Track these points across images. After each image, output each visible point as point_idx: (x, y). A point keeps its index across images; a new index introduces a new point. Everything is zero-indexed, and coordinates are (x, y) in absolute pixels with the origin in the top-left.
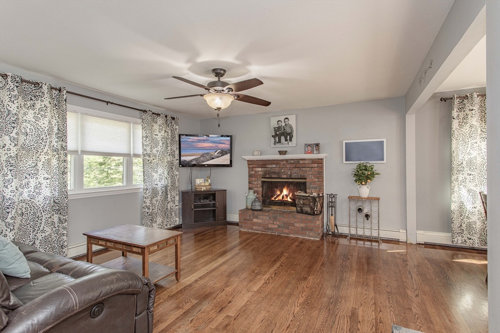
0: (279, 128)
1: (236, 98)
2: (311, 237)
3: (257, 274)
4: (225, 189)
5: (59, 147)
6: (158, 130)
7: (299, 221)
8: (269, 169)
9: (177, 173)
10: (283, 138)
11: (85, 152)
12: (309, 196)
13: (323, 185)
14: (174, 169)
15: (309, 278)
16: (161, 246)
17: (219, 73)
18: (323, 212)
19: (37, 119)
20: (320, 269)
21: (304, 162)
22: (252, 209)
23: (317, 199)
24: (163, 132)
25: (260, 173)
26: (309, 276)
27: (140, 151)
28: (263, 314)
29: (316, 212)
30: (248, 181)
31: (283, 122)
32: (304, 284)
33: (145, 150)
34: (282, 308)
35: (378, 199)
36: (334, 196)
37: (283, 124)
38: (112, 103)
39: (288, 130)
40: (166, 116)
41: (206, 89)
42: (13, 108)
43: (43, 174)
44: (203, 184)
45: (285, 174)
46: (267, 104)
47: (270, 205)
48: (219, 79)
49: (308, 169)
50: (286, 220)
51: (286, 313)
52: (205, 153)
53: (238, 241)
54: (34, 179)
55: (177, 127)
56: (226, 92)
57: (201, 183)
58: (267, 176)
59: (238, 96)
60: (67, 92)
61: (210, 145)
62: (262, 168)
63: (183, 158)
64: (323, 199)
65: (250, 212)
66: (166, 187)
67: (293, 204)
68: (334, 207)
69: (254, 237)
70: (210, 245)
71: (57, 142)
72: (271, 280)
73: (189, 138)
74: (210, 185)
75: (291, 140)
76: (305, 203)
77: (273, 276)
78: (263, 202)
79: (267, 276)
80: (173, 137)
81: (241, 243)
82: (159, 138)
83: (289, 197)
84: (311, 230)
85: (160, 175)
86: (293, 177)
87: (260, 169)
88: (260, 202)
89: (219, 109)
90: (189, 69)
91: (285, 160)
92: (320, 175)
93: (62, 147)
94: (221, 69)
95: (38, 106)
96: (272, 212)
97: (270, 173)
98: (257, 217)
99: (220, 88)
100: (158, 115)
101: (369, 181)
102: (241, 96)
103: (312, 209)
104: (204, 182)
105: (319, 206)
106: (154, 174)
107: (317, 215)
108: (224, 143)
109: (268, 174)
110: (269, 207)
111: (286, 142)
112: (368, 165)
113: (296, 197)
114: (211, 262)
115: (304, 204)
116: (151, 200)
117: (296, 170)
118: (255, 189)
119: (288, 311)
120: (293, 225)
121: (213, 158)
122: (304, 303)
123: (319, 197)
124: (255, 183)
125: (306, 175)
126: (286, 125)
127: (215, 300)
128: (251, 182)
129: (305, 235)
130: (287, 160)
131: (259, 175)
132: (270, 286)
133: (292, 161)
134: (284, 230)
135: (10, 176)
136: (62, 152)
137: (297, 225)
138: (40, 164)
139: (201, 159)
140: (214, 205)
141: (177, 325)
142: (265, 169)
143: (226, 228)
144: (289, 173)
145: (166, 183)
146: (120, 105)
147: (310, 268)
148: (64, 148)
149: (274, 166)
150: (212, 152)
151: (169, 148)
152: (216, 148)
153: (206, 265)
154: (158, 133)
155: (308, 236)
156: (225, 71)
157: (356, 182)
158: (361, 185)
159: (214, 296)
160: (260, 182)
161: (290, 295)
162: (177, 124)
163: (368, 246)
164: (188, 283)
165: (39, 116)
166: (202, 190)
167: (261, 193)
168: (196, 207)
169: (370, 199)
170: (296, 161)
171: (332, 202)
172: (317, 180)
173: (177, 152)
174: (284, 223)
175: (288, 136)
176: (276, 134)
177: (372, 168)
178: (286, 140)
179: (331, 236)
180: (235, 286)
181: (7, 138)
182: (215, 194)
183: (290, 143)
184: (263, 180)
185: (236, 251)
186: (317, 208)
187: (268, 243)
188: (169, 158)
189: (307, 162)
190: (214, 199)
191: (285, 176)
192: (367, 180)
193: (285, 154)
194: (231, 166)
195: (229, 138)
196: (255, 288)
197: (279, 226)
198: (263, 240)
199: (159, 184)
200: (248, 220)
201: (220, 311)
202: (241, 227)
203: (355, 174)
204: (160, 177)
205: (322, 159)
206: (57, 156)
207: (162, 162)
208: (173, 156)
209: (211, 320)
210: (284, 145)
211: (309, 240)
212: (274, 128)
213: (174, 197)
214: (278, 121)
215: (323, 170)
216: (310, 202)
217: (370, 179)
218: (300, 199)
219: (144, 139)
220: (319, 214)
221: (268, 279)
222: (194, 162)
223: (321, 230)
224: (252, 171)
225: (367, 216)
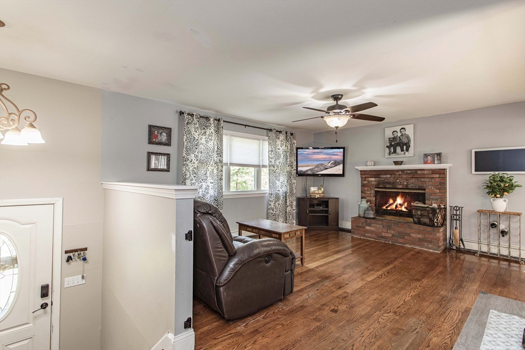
0: (394, 138)
1: (351, 117)
2: (430, 249)
3: (370, 270)
4: (338, 197)
5: (218, 161)
6: (280, 145)
7: (415, 232)
8: (383, 179)
9: (295, 181)
10: (398, 149)
11: (232, 164)
12: (428, 207)
13: (446, 197)
14: (292, 177)
15: (424, 280)
16: (291, 235)
17: (336, 97)
18: (446, 225)
19: (207, 141)
20: (436, 275)
21: (422, 172)
22: (364, 217)
23: (438, 211)
24: (284, 146)
25: (373, 183)
26: (423, 278)
27: (266, 163)
28: (376, 296)
29: (436, 224)
30: (360, 190)
31: (399, 132)
32: (418, 284)
33: (271, 162)
34: (394, 295)
35: (519, 215)
36: (459, 209)
37: (399, 134)
38: (249, 126)
39: (405, 140)
40: (286, 133)
41: (327, 113)
42: (196, 135)
43: (210, 180)
44: (317, 192)
45: (400, 185)
46: (381, 119)
47: (384, 214)
48: (337, 102)
49: (427, 180)
50: (401, 230)
51: (397, 299)
52: (320, 164)
53: (350, 245)
54: (205, 183)
55: (295, 141)
56: (344, 113)
57: (315, 191)
58: (381, 186)
59: (354, 115)
60: (224, 121)
61: (324, 156)
62: (375, 178)
63: (299, 169)
64: (445, 211)
65: (363, 220)
66: (286, 193)
67: (409, 214)
68: (459, 220)
69: (367, 243)
70: (325, 245)
71: (217, 157)
72: (383, 276)
73: (305, 151)
74: (323, 193)
75: (407, 150)
76: (424, 214)
77: (386, 273)
78: (376, 211)
79: (379, 273)
80: (292, 150)
81: (353, 247)
82: (281, 151)
83: (403, 207)
84: (430, 242)
85: (282, 183)
86: (410, 187)
87: (373, 179)
88: (373, 210)
89: (337, 127)
90: (313, 97)
91: (400, 170)
92: (442, 186)
93: (220, 160)
94: (339, 95)
95: (208, 133)
96: (386, 221)
97: (384, 183)
98: (369, 225)
99: (339, 111)
100: (280, 132)
101: (506, 193)
102: (356, 115)
103: (432, 220)
104: (318, 190)
105: (440, 218)
106: (277, 182)
107: (437, 226)
108: (337, 155)
109: (383, 184)
110: (382, 217)
111: (403, 153)
112: (506, 176)
113: (413, 207)
114: (327, 257)
115: (421, 215)
116: (275, 204)
117: (413, 180)
118: (368, 198)
119: (399, 298)
120: (409, 235)
121: (326, 169)
122: (415, 296)
123: (440, 208)
124: (368, 192)
125: (425, 185)
126: (402, 135)
127: (334, 281)
128: (364, 192)
129: (423, 246)
130: (403, 171)
131: (373, 185)
132: (383, 280)
133: (409, 172)
134: (399, 239)
135: (194, 181)
136: (220, 164)
137: (414, 235)
138: (208, 173)
139: (316, 169)
140: (327, 212)
141: (308, 290)
142: (378, 179)
143: (338, 233)
144: (405, 183)
145: (286, 190)
146: (254, 127)
147: (425, 274)
148: (221, 161)
149: (389, 176)
150: (326, 163)
151: (288, 160)
152: (330, 159)
153: (324, 258)
154: (280, 147)
155: (426, 248)
156: (342, 95)
157: (489, 194)
158: (495, 198)
159: (333, 278)
160: (373, 192)
161: (402, 289)
162: (294, 138)
163: (504, 267)
164: (311, 268)
165: (208, 140)
166: (316, 197)
167: (374, 202)
168: (311, 212)
169: (509, 215)
170: (414, 171)
171: (456, 215)
172: (438, 191)
173: (295, 163)
174: (399, 233)
175: (405, 147)
176: (391, 144)
177: (511, 180)
178: (402, 150)
179: (455, 251)
180: (350, 275)
181: (193, 155)
182: (328, 201)
183: (407, 153)
184: (376, 189)
185: (349, 251)
186: (437, 220)
187: (381, 249)
188: (288, 169)
189: (426, 173)
190: (327, 207)
191: (400, 187)
192: (504, 192)
193: (401, 165)
194: (344, 176)
195: (342, 150)
196: (369, 279)
197: (393, 235)
198: (376, 246)
199: (281, 190)
200: (361, 227)
201: (339, 288)
202: (354, 233)
203: (488, 186)
204: (282, 185)
205: (444, 169)
206: (217, 167)
207: (283, 172)
208: (292, 166)
209: (332, 292)
210: (400, 155)
211: (427, 252)
212: (389, 139)
213: (292, 202)
214: (394, 132)
215: (446, 180)
216: (428, 213)
217: (508, 192)
218: (417, 209)
219: (270, 153)
220: (439, 227)
221: (381, 275)
222: (309, 172)
223: (442, 243)
224: (365, 181)
225: (503, 233)
